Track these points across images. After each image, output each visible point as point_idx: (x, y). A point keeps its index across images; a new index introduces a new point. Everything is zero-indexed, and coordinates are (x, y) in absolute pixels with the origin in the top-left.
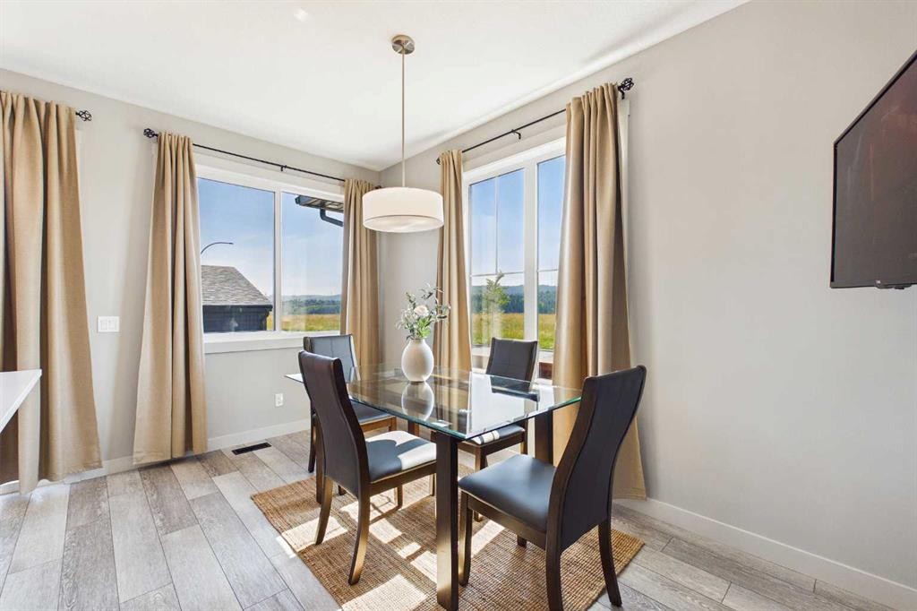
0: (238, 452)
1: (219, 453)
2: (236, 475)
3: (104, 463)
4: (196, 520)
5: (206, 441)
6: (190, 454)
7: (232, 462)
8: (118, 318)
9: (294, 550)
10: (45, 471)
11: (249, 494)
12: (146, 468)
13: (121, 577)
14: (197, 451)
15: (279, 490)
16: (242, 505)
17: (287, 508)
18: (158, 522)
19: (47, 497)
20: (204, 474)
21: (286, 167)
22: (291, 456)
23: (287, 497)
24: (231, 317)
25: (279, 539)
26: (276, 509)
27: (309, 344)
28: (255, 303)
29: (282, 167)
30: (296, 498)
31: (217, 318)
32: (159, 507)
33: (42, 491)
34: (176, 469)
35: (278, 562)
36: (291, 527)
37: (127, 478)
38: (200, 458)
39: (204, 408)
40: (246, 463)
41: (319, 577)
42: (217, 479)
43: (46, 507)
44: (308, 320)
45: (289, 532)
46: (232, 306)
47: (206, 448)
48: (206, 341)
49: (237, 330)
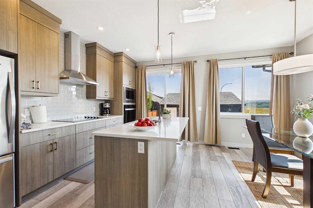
0: (229, 148)
1: (224, 147)
2: (228, 154)
3: (198, 141)
4: (217, 161)
5: (220, 142)
6: (216, 145)
7: (227, 150)
8: (201, 107)
9: (244, 180)
10: (189, 140)
11: (232, 160)
12: (207, 145)
13: (202, 165)
14: (218, 144)
15: (241, 162)
16: (230, 162)
17: (243, 168)
18: (209, 157)
19: (189, 145)
20: (220, 150)
21: (246, 58)
22: (246, 154)
23: (243, 165)
24: (229, 108)
25: (239, 174)
26: (240, 166)
27: (253, 117)
28: (238, 103)
29: (245, 58)
30: (247, 166)
31: (224, 108)
32: (209, 154)
33: (188, 143)
34: (213, 147)
35: (238, 180)
36: (244, 173)
37: (203, 146)
38: (219, 147)
39: (220, 133)
40: (231, 151)
41: (251, 190)
42: (223, 153)
43: (189, 147)
44: (256, 110)
45: (242, 174)
46: (229, 105)
47: (220, 144)
48: (221, 114)
49: (230, 112)
